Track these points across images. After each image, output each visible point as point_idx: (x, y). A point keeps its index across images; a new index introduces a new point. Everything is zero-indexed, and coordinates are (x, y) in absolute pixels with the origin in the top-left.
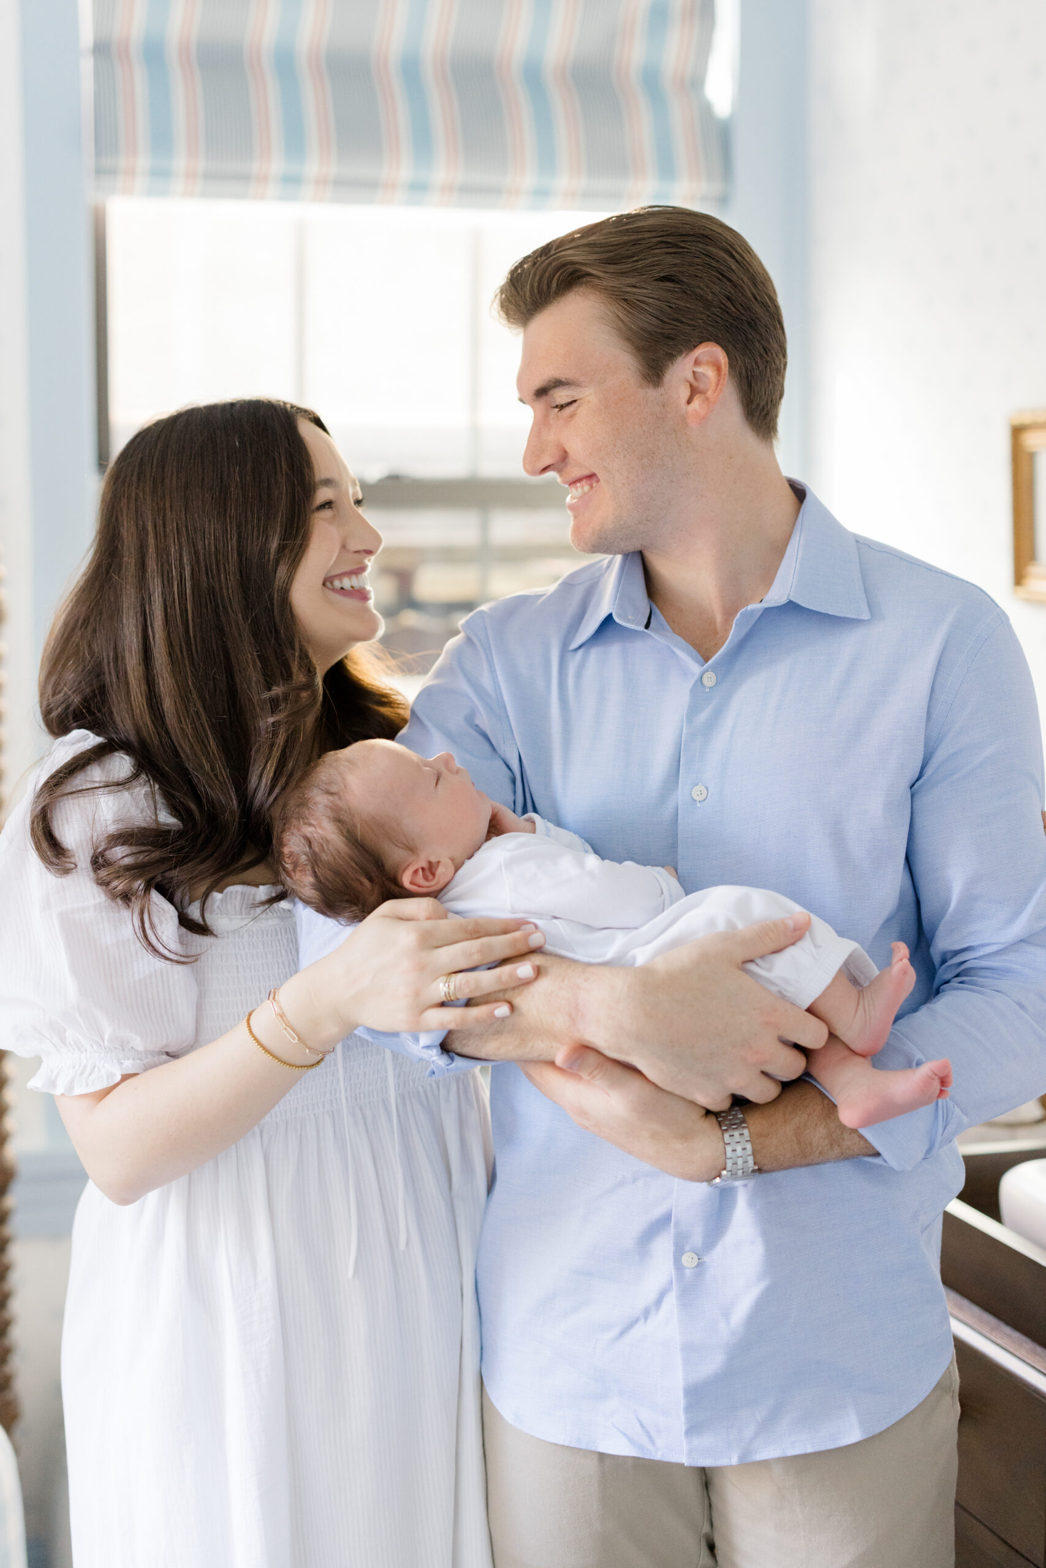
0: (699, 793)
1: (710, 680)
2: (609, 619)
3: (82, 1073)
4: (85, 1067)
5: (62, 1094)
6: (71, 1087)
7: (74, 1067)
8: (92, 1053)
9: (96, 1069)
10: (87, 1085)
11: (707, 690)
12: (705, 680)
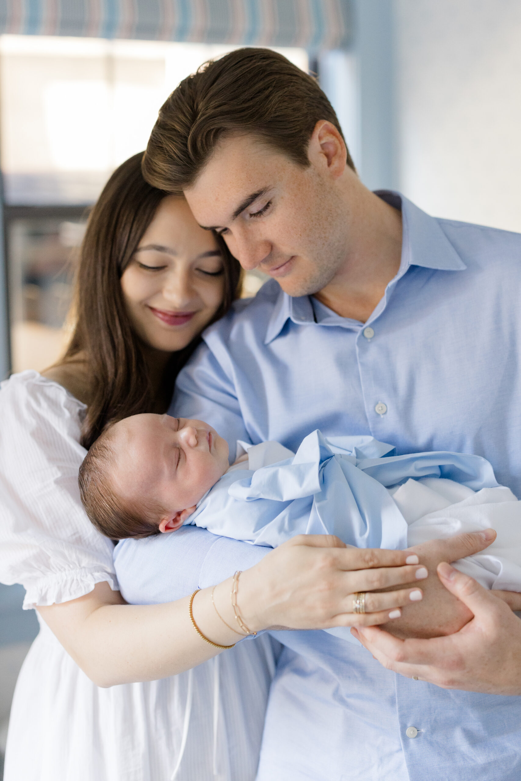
0: (380, 408)
1: (369, 333)
2: (288, 321)
3: (65, 585)
4: (66, 581)
5: (54, 604)
6: (60, 596)
7: (58, 583)
8: (69, 570)
9: (75, 581)
10: (71, 594)
11: (369, 340)
12: (366, 334)
